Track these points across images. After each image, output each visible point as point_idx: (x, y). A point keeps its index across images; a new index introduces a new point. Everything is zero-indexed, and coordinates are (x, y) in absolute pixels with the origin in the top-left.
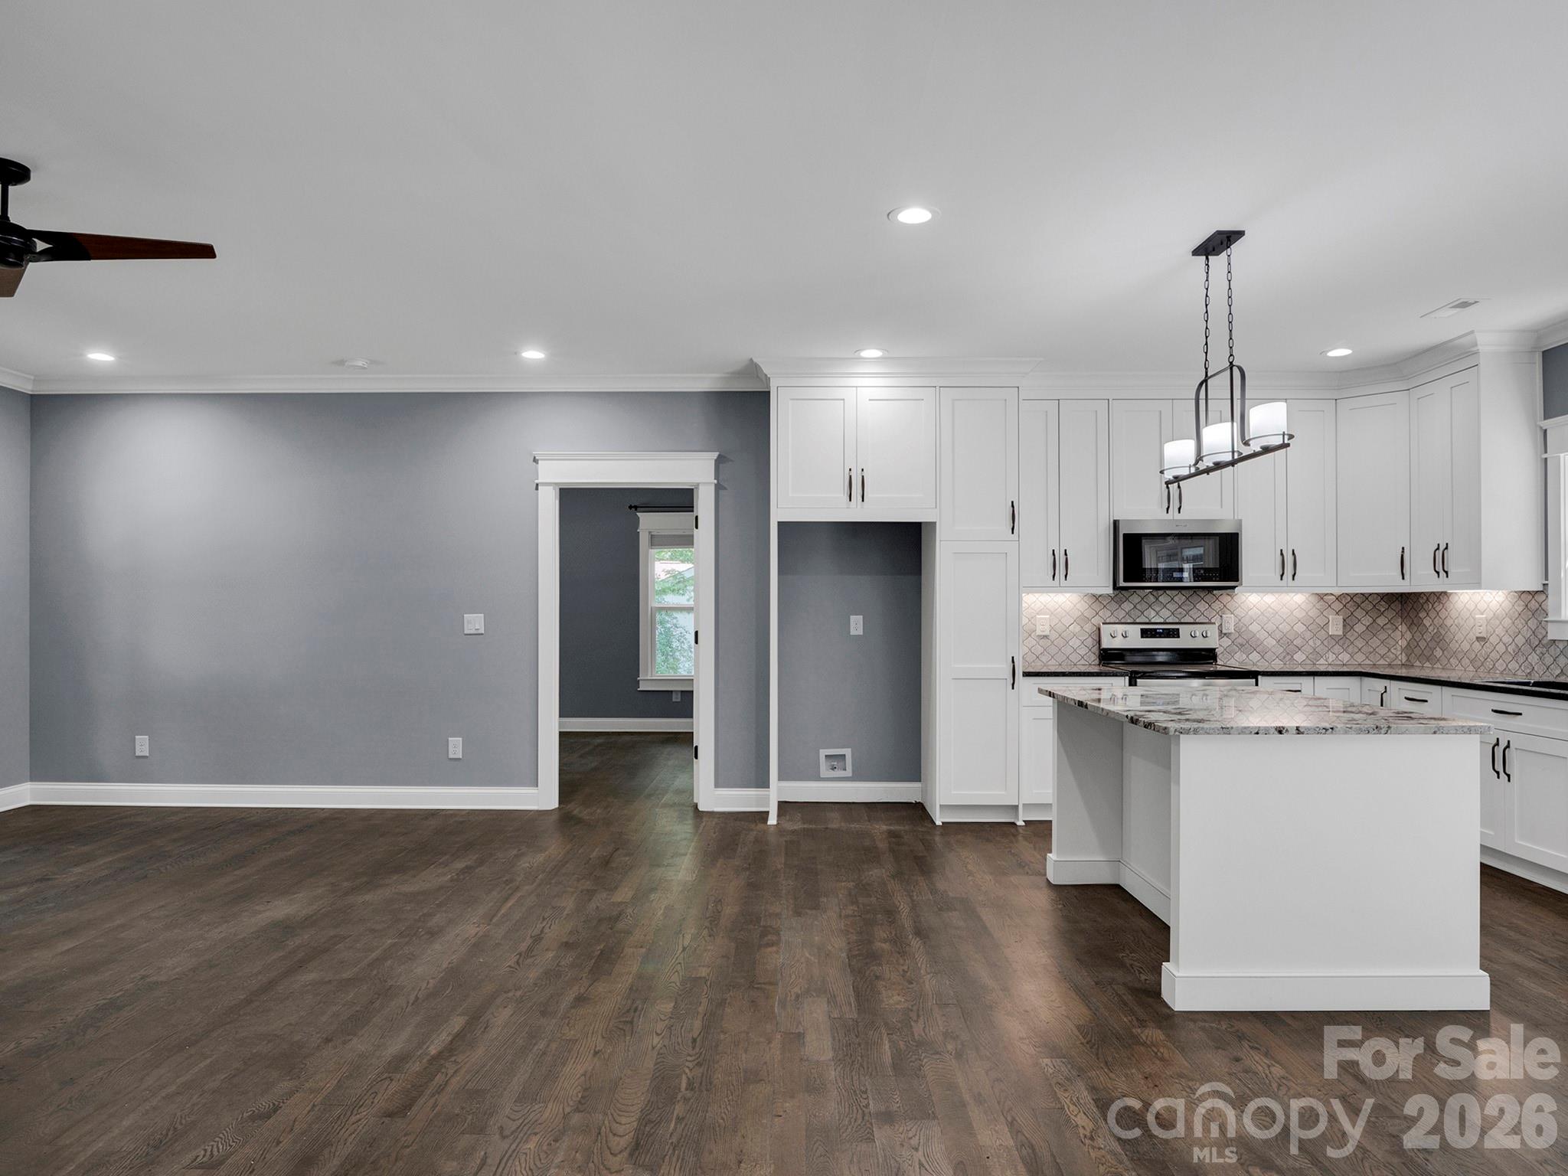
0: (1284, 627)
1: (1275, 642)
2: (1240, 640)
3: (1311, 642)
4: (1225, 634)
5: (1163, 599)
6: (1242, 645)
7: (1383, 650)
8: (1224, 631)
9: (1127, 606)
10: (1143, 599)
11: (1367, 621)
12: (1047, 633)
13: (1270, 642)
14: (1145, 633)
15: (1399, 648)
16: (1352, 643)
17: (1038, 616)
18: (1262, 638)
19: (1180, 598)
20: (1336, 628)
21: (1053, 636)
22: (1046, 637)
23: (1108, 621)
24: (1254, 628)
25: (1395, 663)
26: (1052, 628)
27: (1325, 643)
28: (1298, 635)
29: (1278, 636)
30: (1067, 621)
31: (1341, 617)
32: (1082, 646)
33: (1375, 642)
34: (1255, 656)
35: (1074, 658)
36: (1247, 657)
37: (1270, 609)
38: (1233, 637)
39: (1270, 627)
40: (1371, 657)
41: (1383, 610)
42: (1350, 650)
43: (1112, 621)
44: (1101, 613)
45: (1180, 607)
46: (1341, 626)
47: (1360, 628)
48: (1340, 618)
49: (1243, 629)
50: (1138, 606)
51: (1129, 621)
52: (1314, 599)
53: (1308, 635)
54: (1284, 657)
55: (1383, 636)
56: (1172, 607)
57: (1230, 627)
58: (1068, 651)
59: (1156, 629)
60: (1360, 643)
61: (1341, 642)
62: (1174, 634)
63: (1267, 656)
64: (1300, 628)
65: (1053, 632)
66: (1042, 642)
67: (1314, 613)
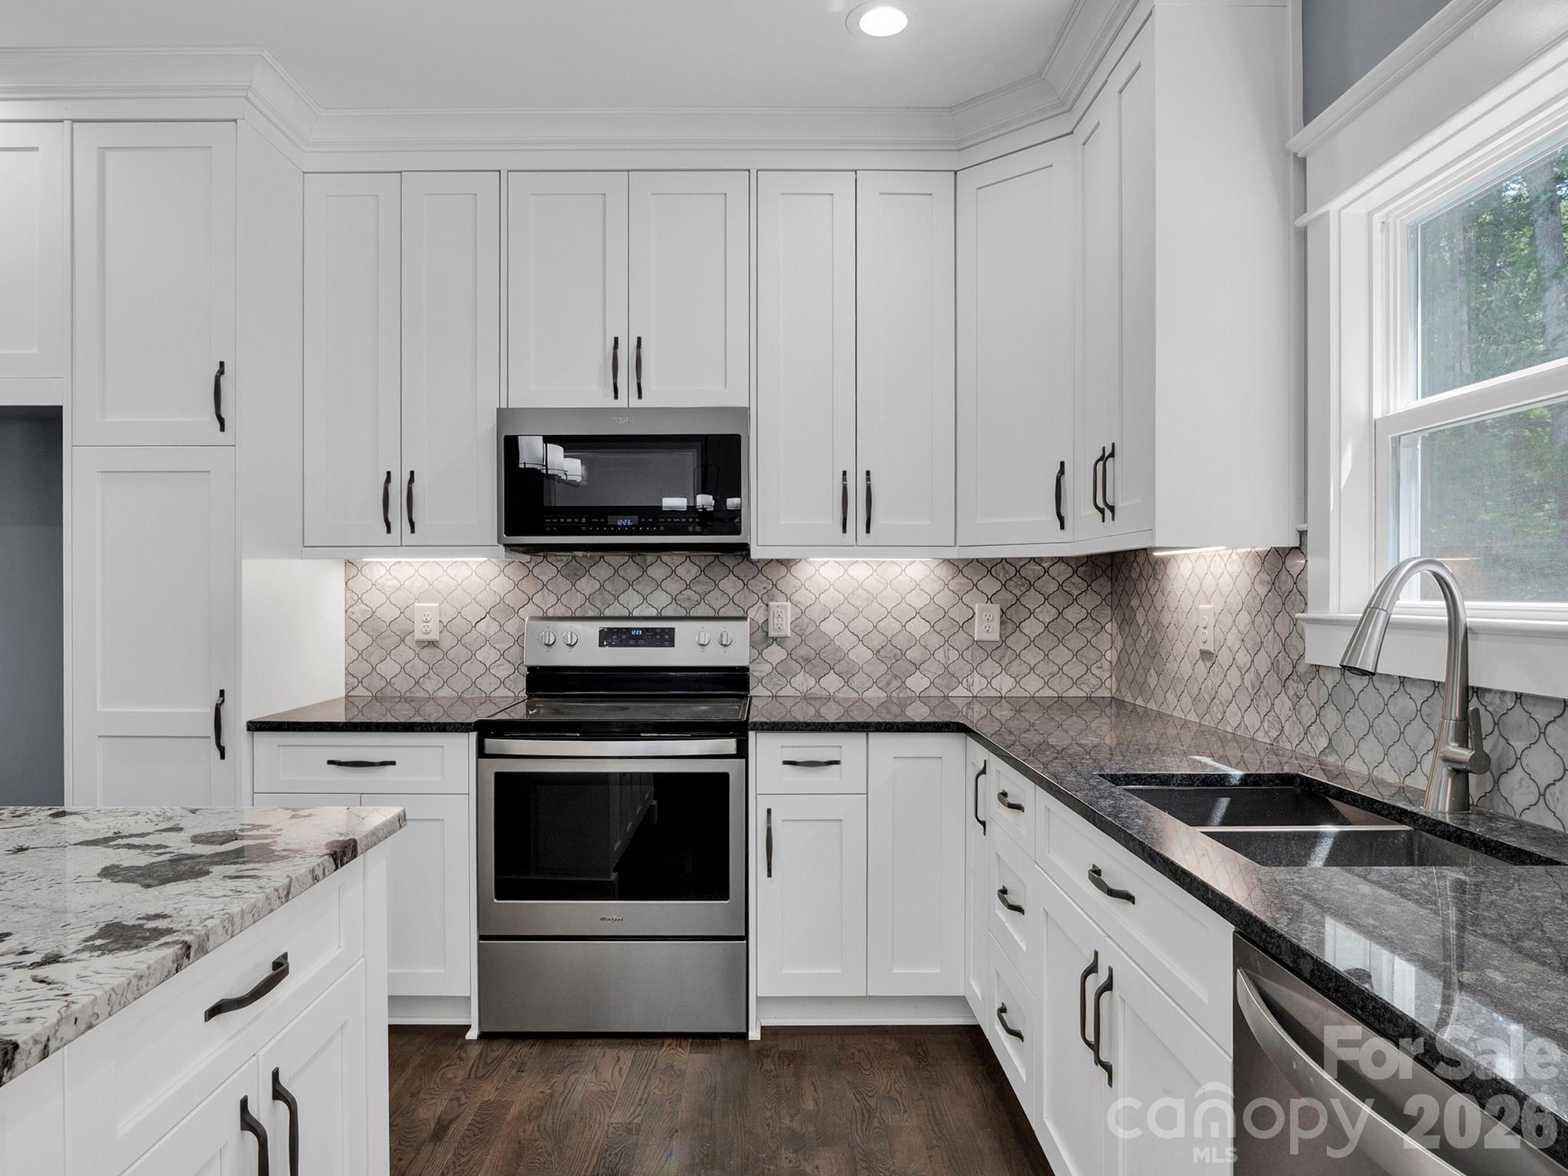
0: (890, 627)
1: (870, 654)
2: (803, 651)
3: (939, 655)
4: (775, 639)
5: (657, 571)
6: (808, 661)
7: (1076, 670)
8: (772, 634)
9: (587, 585)
10: (617, 571)
11: (1047, 614)
12: (434, 636)
13: (861, 655)
14: (608, 638)
15: (1107, 666)
16: (1018, 656)
17: (417, 605)
18: (846, 646)
19: (688, 570)
20: (986, 625)
21: (447, 642)
22: (432, 644)
23: (550, 613)
24: (831, 627)
25: (1099, 694)
26: (444, 627)
27: (967, 655)
28: (917, 641)
29: (877, 641)
30: (474, 612)
31: (998, 606)
32: (502, 660)
33: (1061, 655)
34: (831, 683)
35: (487, 685)
36: (818, 682)
37: (860, 591)
38: (790, 645)
39: (861, 626)
40: (1054, 682)
41: (1076, 593)
42: (1014, 668)
43: (559, 614)
44: (537, 599)
45: (688, 587)
46: (996, 624)
47: (1032, 627)
48: (995, 610)
49: (811, 629)
50: (608, 586)
51: (590, 614)
52: (945, 572)
53: (934, 641)
54: (888, 683)
55: (1075, 642)
56: (673, 586)
57: (783, 621)
58: (474, 670)
59: (629, 630)
60: (1032, 656)
61: (997, 655)
62: (665, 638)
63: (856, 681)
64: (918, 627)
65: (445, 633)
66: (426, 653)
67: (944, 599)
